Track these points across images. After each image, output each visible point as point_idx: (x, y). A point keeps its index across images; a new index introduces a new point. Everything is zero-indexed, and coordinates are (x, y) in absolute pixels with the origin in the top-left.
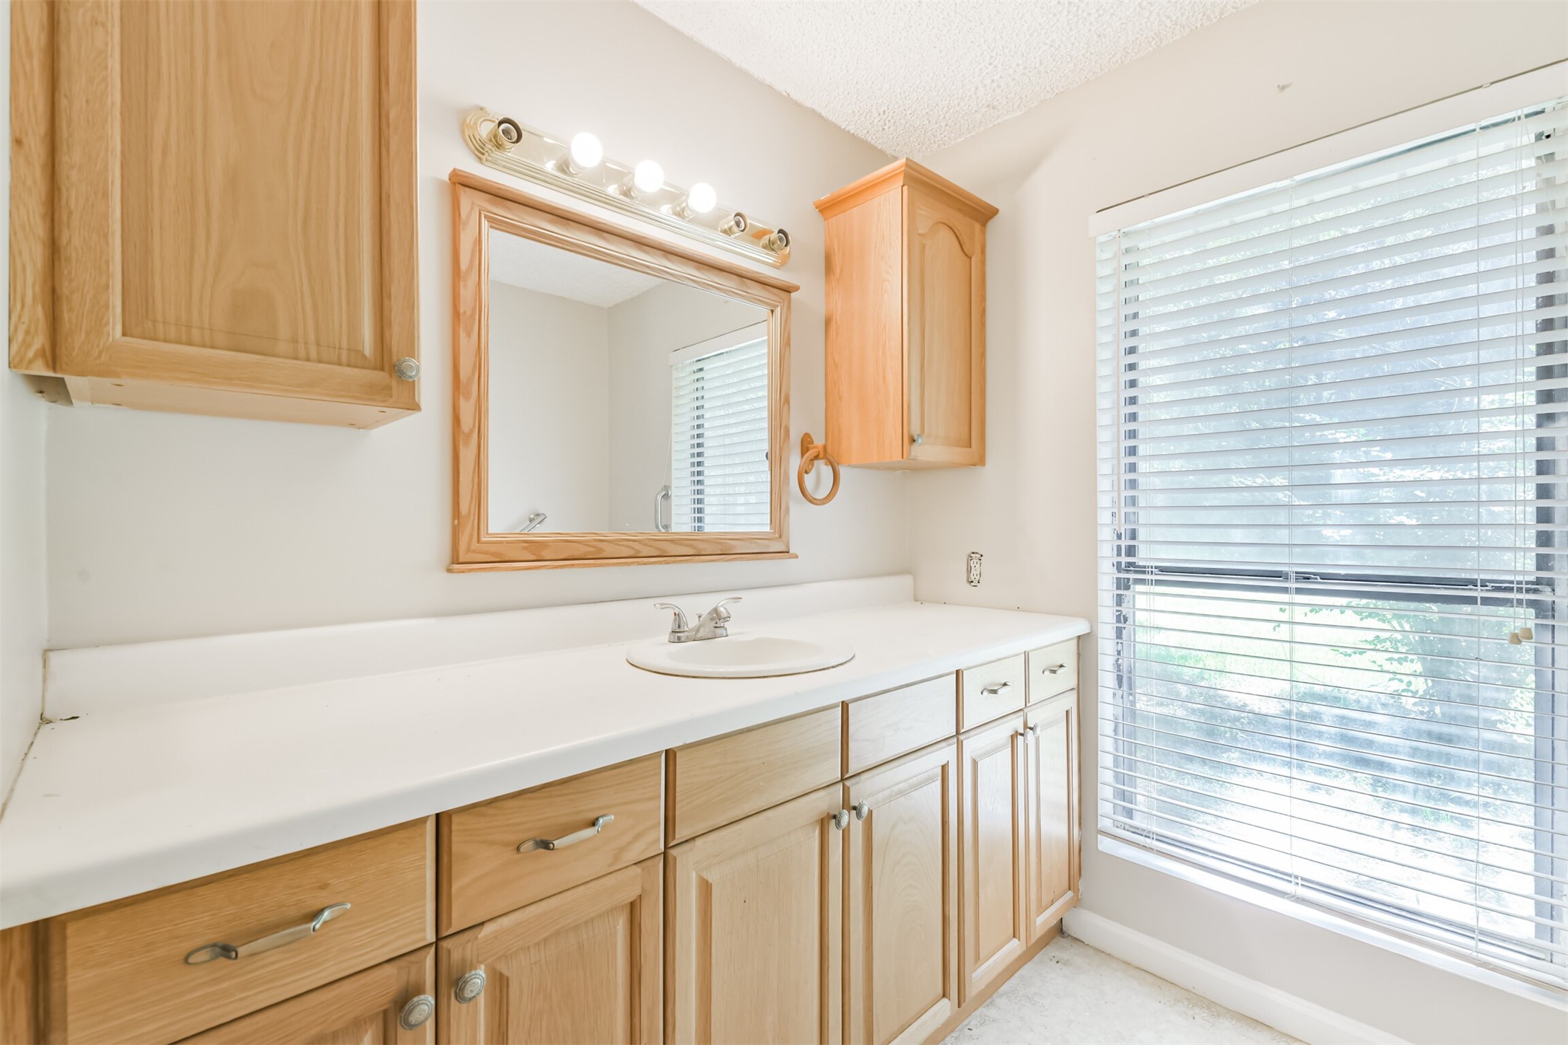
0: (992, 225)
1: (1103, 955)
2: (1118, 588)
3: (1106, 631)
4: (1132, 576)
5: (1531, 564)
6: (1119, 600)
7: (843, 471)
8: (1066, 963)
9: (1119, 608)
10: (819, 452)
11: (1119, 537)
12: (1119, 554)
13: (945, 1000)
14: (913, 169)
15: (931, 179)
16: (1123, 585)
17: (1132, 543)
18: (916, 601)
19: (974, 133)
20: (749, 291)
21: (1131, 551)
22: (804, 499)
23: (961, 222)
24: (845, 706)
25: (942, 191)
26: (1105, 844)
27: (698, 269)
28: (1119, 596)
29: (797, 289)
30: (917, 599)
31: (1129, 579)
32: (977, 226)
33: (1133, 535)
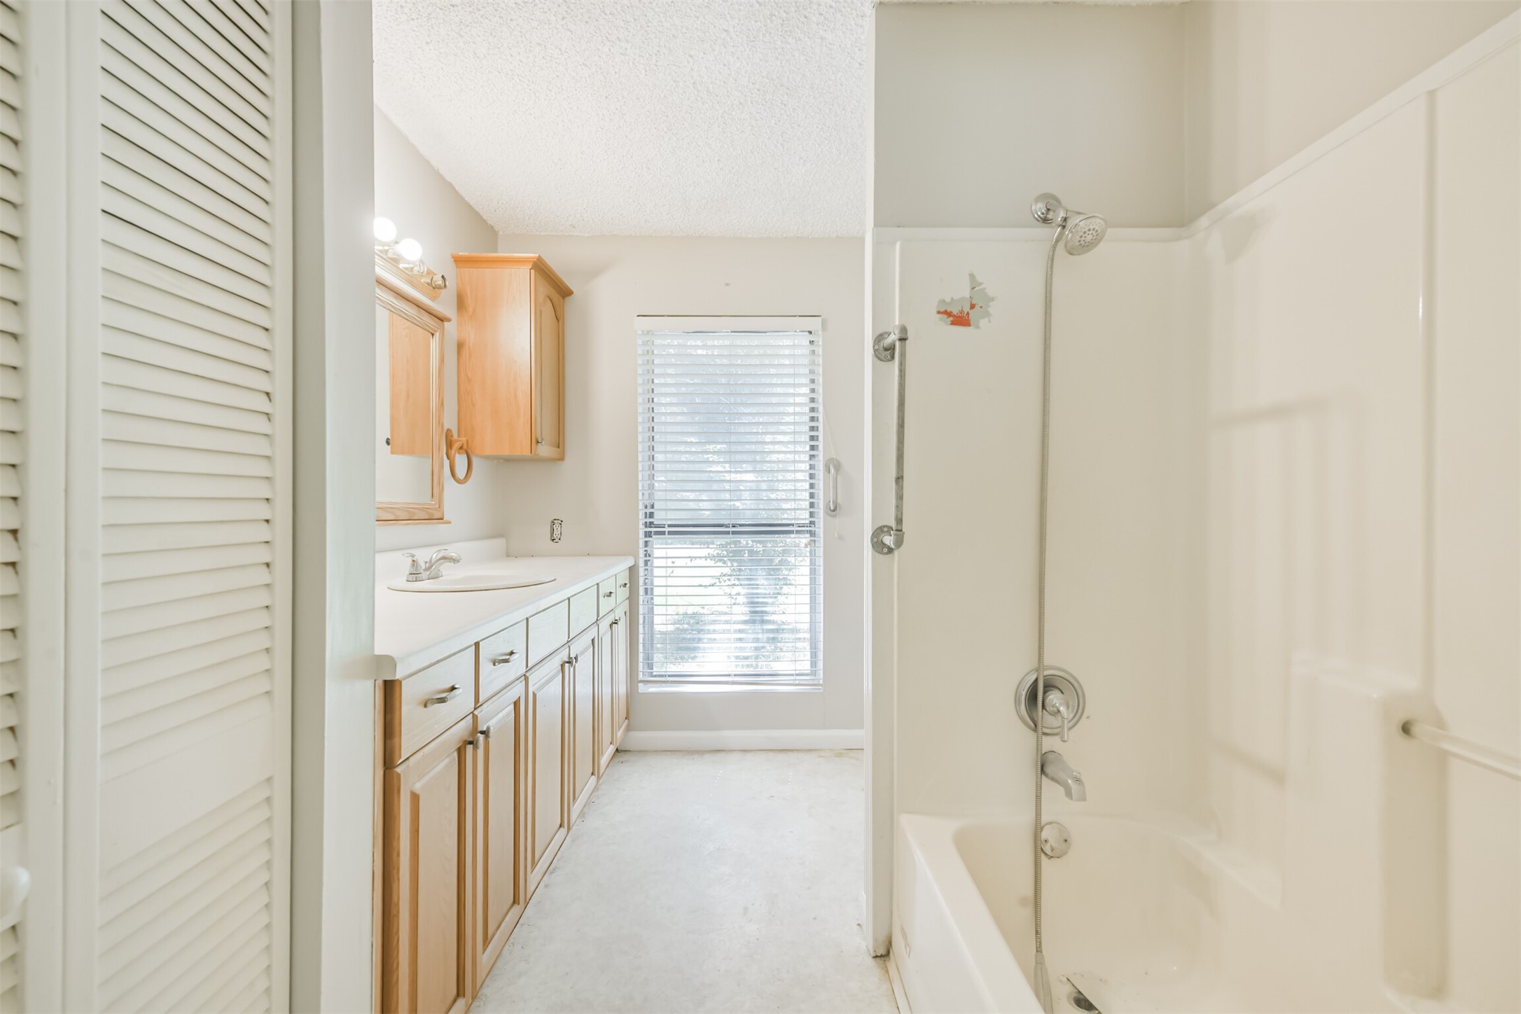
0: (568, 299)
1: (642, 752)
2: (646, 537)
3: (641, 563)
4: (653, 530)
5: (807, 516)
6: (646, 543)
7: (475, 461)
8: (626, 761)
9: (646, 549)
10: (463, 445)
11: (646, 507)
12: (646, 517)
13: (593, 776)
14: (541, 262)
15: (550, 272)
16: (648, 534)
17: (652, 510)
18: (508, 556)
19: (554, 234)
20: (423, 318)
21: (651, 515)
22: (453, 480)
23: (556, 297)
24: (569, 599)
25: (549, 276)
26: (642, 688)
27: (396, 298)
28: (646, 542)
29: (449, 320)
30: (509, 555)
31: (651, 532)
32: (561, 299)
33: (652, 507)
